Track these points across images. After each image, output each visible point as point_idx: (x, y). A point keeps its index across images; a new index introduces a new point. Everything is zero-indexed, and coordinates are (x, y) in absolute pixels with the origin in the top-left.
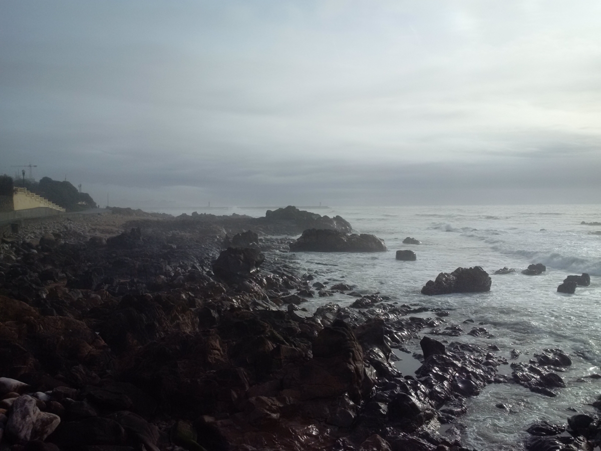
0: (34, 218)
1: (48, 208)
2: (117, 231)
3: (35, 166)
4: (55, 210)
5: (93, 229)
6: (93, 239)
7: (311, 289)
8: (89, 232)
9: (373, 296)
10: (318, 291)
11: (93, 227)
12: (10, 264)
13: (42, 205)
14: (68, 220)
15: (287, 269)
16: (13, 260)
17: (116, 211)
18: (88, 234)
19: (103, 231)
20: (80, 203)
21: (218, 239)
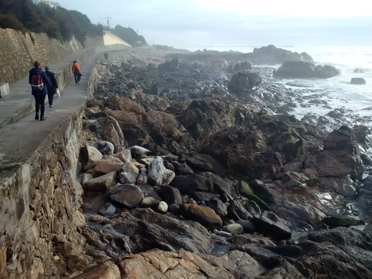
0: (116, 50)
1: (122, 44)
2: (162, 60)
3: (111, 18)
4: (126, 46)
5: (148, 58)
6: (150, 65)
7: (294, 102)
8: (146, 60)
9: (341, 109)
10: (300, 104)
11: (148, 57)
12: (109, 78)
13: (119, 43)
14: (134, 52)
15: (275, 88)
16: (110, 75)
17: (159, 47)
18: (146, 61)
19: (154, 60)
20: (138, 42)
21: (223, 67)
